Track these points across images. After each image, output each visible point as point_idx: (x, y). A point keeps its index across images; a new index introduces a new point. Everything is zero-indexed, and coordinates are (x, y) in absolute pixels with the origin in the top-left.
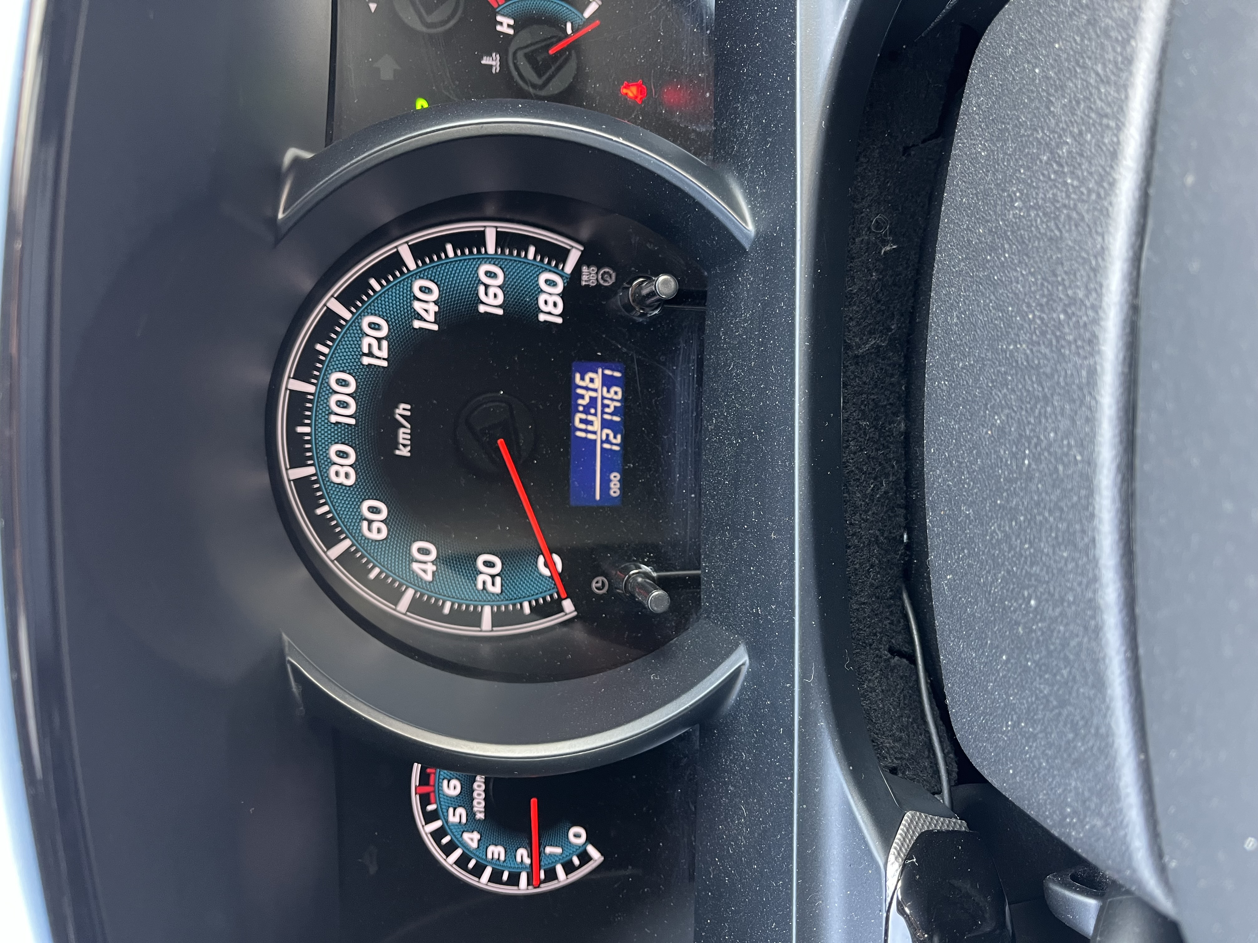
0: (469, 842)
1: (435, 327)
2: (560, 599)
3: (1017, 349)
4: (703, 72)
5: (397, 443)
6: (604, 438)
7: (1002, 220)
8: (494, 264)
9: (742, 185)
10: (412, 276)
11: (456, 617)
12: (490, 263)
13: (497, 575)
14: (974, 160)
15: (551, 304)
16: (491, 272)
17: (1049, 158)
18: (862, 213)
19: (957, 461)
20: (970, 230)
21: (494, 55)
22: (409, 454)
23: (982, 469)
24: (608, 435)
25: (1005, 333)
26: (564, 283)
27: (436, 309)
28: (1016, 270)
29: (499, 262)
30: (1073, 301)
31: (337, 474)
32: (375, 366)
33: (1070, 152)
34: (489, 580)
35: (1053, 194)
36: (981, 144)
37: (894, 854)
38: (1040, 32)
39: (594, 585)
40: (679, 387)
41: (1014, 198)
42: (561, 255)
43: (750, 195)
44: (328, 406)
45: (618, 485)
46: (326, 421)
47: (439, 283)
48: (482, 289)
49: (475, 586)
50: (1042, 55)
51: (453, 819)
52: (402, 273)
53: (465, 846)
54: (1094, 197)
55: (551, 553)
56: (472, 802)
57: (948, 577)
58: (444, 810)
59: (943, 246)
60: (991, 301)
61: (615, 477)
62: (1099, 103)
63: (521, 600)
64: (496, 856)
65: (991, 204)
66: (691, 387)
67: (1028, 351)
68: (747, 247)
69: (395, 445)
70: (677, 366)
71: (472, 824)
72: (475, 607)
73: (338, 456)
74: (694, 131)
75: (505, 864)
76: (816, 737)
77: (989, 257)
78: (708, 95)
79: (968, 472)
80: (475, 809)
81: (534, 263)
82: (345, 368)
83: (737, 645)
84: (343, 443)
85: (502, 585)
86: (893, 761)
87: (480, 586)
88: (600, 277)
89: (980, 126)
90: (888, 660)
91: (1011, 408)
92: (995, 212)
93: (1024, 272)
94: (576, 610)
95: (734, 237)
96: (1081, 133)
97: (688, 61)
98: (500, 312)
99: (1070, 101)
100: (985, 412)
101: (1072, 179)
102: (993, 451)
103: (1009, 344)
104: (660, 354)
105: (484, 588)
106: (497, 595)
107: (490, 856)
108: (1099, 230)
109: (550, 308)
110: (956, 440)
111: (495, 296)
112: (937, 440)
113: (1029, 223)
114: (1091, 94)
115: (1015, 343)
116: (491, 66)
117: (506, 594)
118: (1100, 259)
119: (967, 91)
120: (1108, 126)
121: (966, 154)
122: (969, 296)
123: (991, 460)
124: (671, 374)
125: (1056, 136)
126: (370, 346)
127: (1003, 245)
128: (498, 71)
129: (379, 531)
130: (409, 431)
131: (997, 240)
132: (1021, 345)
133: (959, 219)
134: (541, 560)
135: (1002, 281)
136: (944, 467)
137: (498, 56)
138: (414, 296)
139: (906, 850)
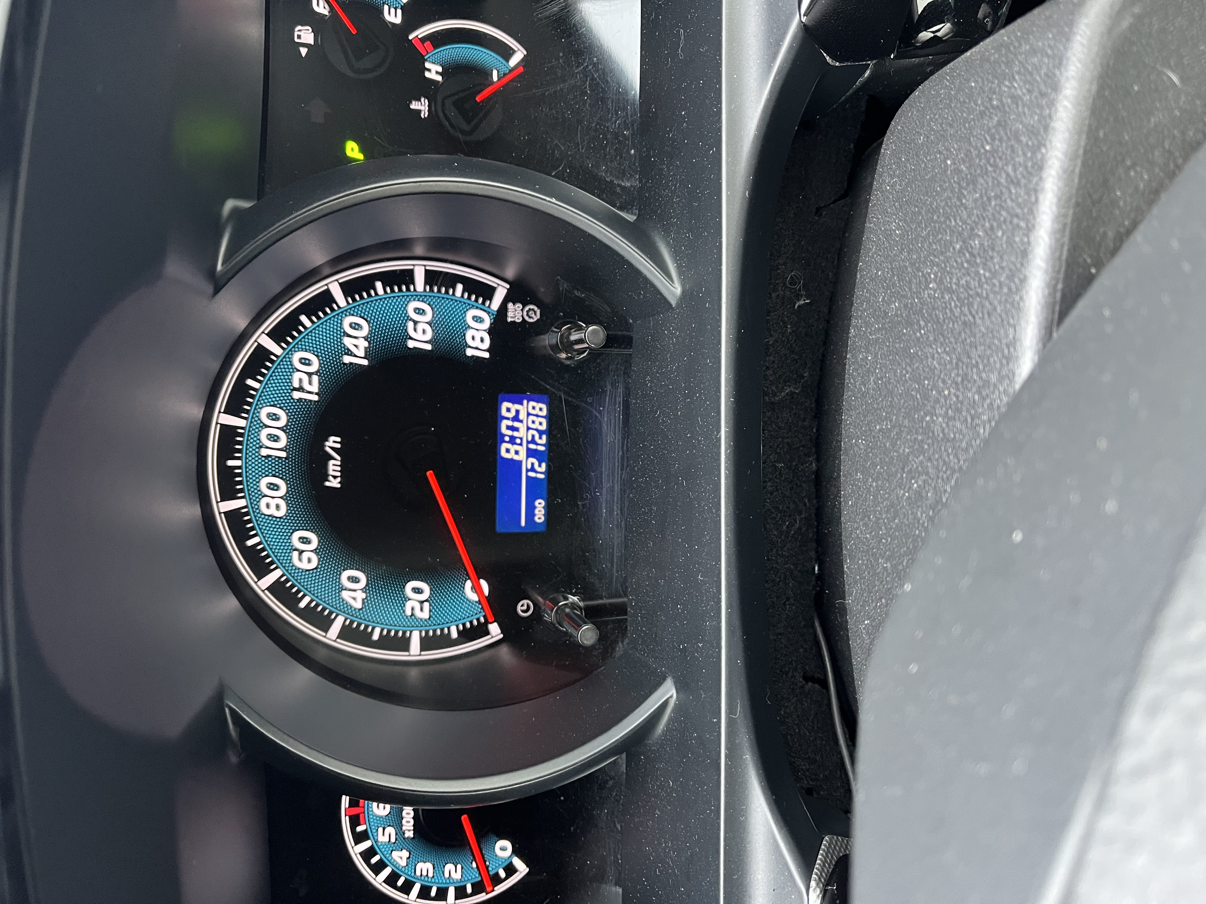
0: (399, 860)
1: (365, 362)
2: (487, 622)
3: (933, 421)
4: (628, 129)
5: (328, 475)
6: (529, 467)
7: (917, 297)
8: (422, 301)
9: (668, 244)
10: (342, 312)
11: (386, 643)
12: (418, 300)
13: (426, 601)
14: (889, 235)
15: (478, 339)
16: (419, 309)
17: (961, 247)
18: (779, 269)
19: (875, 516)
20: (886, 302)
21: (422, 99)
22: (339, 486)
23: (899, 528)
24: (533, 464)
25: (921, 404)
26: (491, 320)
27: (366, 344)
28: (931, 347)
29: (427, 299)
30: (987, 383)
31: (268, 506)
32: (305, 400)
33: (981, 245)
34: (417, 606)
35: (966, 281)
36: (895, 222)
37: (815, 880)
38: (951, 126)
39: (519, 608)
40: (605, 427)
41: (929, 280)
42: (487, 292)
43: (676, 254)
44: (259, 439)
45: (543, 512)
46: (257, 454)
47: (369, 319)
48: (410, 325)
49: (404, 612)
50: (953, 148)
51: (383, 839)
52: (332, 310)
53: (394, 864)
54: (1005, 290)
55: (479, 579)
56: (401, 822)
57: (866, 622)
58: (374, 831)
59: (859, 313)
60: (907, 372)
61: (540, 504)
62: (1009, 202)
63: (448, 625)
64: (424, 873)
65: (906, 280)
66: (617, 427)
67: (944, 425)
68: (674, 303)
69: (326, 477)
70: (604, 407)
71: (401, 842)
72: (404, 633)
73: (269, 488)
74: (619, 185)
75: (433, 880)
76: (742, 769)
77: (905, 331)
78: (633, 151)
79: (886, 528)
80: (404, 828)
81: (462, 300)
82: (276, 403)
83: (664, 679)
84: (274, 476)
85: (430, 611)
86: (808, 783)
87: (409, 613)
88: (525, 313)
89: (894, 205)
90: (802, 687)
91: (927, 474)
92: (910, 289)
93: (939, 350)
94: (502, 633)
95: (660, 294)
96: (992, 228)
97: (614, 119)
98: (429, 347)
99: (981, 196)
100: (902, 475)
101: (984, 269)
102: (910, 512)
103: (926, 415)
104: (587, 394)
105: (412, 615)
106: (426, 620)
107: (418, 873)
108: (1012, 321)
109: (477, 343)
110: (873, 496)
111: (424, 332)
112: (855, 494)
113: (944, 305)
114: (1002, 193)
115: (932, 415)
116: (420, 111)
117: (434, 619)
118: (1012, 350)
119: (879, 169)
120: (1018, 225)
121: (881, 229)
122: (886, 364)
123: (908, 520)
124: (597, 415)
125: (968, 227)
126: (301, 380)
127: (918, 321)
128: (426, 116)
129: (309, 561)
130: (339, 463)
131: (913, 316)
132: (937, 418)
133: (875, 290)
134: (469, 584)
135: (918, 355)
136: (862, 520)
137: (426, 101)
138: (344, 332)
139: (826, 875)
